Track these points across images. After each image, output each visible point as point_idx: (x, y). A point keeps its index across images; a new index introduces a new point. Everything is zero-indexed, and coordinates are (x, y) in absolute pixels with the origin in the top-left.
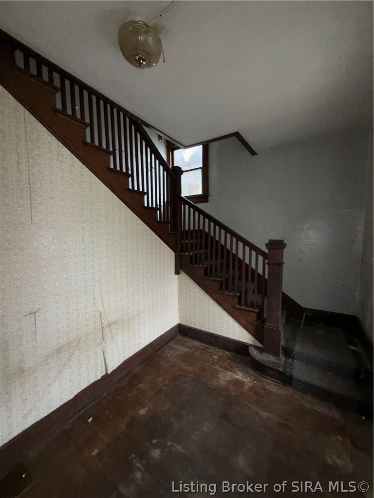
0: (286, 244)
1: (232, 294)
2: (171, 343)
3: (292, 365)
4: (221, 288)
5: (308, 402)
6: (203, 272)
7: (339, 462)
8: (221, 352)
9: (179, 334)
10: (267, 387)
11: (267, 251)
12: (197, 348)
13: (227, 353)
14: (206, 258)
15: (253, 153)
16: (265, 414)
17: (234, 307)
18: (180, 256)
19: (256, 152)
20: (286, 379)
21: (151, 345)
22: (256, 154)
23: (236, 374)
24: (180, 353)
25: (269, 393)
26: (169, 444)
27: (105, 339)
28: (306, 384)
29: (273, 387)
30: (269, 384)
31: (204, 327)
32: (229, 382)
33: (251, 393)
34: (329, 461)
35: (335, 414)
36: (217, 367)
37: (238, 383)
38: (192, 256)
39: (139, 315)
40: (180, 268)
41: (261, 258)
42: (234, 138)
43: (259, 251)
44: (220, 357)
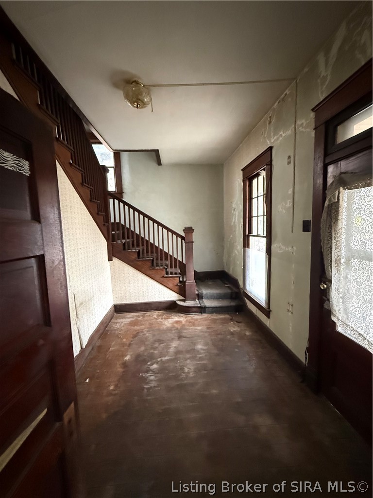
0: (194, 230)
1: (161, 268)
2: (113, 321)
3: (203, 302)
4: (153, 265)
5: (215, 316)
6: (136, 256)
7: (235, 329)
8: (157, 313)
9: (115, 313)
10: (194, 318)
11: (183, 235)
12: (138, 316)
13: (161, 312)
14: (133, 245)
15: (159, 163)
16: (199, 328)
17: (163, 277)
18: (112, 245)
19: (162, 163)
20: (202, 310)
21: (102, 323)
22: (161, 165)
23: (174, 318)
24: (126, 323)
25: (197, 320)
26: (159, 360)
27: (79, 318)
28: (213, 308)
29: (197, 317)
30: (193, 316)
31: (139, 299)
32: (172, 324)
33: (188, 323)
34: (232, 331)
35: (227, 316)
36: (160, 320)
37: (177, 322)
38: (124, 244)
39: (93, 296)
40: (113, 256)
41: (179, 239)
42: (154, 153)
43: (178, 235)
44: (159, 316)
